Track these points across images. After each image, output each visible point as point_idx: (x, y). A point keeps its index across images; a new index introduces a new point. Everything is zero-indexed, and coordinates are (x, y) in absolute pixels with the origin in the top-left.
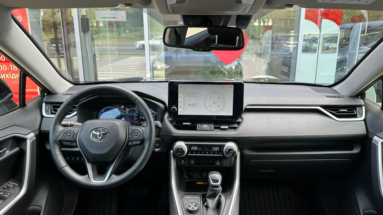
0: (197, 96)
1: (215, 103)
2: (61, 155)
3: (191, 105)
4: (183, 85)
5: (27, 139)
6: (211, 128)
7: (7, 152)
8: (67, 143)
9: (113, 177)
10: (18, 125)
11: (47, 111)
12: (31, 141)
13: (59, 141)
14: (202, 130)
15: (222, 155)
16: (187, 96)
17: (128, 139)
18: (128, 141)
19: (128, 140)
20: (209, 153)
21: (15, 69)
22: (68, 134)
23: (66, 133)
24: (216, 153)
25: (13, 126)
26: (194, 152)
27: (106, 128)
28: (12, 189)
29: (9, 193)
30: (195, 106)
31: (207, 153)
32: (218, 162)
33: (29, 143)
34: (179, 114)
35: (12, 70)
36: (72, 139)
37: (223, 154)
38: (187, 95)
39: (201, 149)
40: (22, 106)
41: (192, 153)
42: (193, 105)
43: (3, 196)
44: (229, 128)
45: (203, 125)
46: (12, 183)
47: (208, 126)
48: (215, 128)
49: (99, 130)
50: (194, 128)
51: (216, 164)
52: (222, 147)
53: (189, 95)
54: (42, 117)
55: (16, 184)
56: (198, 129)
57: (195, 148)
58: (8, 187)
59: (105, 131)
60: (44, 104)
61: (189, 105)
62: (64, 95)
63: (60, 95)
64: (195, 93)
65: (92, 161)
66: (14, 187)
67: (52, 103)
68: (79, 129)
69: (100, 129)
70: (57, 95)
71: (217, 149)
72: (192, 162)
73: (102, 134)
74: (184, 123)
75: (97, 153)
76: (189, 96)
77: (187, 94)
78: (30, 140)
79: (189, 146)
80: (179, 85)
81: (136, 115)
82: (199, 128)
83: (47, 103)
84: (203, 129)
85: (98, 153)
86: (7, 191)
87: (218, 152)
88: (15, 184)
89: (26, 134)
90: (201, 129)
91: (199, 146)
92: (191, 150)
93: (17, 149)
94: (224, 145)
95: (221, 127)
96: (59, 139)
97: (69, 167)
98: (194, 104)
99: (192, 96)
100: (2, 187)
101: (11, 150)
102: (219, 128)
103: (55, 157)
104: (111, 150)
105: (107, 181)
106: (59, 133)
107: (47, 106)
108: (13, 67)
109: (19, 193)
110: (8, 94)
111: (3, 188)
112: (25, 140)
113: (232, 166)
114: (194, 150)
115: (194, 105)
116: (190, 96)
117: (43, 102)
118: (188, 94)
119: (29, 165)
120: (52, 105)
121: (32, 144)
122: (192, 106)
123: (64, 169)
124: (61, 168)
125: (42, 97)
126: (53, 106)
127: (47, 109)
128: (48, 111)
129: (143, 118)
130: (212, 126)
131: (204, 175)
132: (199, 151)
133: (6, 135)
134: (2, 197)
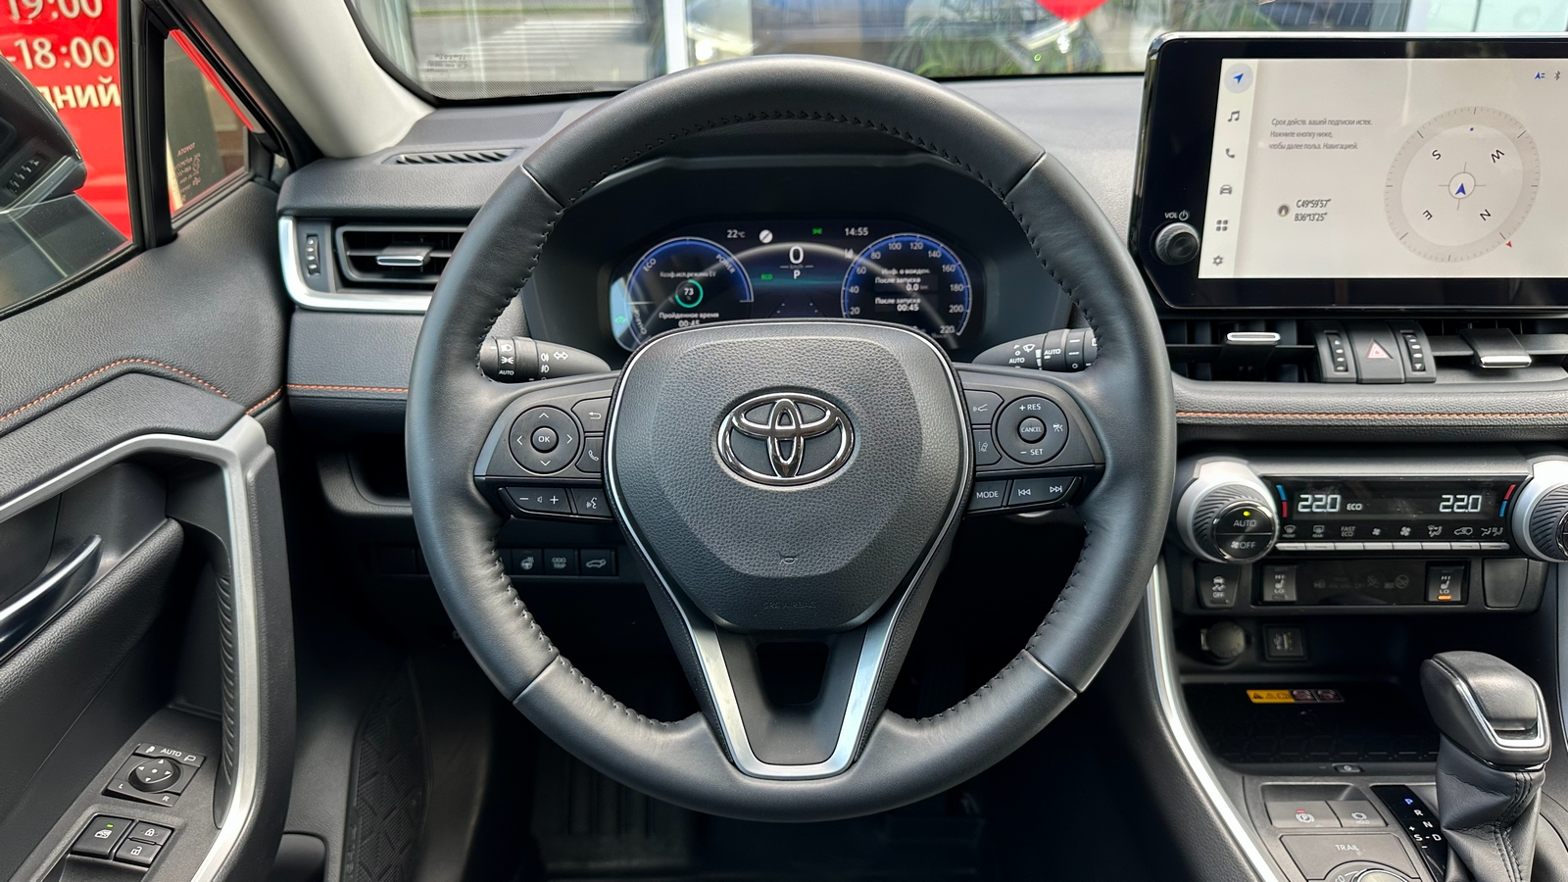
0: (1349, 146)
1: (1462, 190)
2: (504, 588)
3: (1294, 210)
4: (1253, 63)
5: (225, 464)
6: (1418, 366)
7: (107, 560)
8: (540, 500)
9: (887, 735)
10: (154, 369)
11: (313, 267)
12: (250, 475)
13: (477, 484)
14: (1359, 381)
15: (1503, 545)
16: (1273, 146)
17: (975, 465)
18: (977, 481)
19: (975, 471)
20: (1419, 534)
21: (45, 59)
22: (545, 436)
23: (528, 425)
24: (1464, 530)
25: (122, 379)
26: (1319, 531)
27: (823, 388)
28: (166, 798)
29: (150, 832)
30: (1322, 216)
31: (1406, 531)
32: (1443, 586)
33: (236, 486)
34: (1207, 271)
35: (29, 65)
36: (570, 472)
37: (1509, 535)
38: (1276, 141)
39: (1359, 507)
40: (153, 243)
41: (1304, 535)
42: (1309, 210)
43: (116, 859)
44: (1542, 362)
45: (1361, 348)
46: (159, 745)
47: (1393, 349)
48: (1443, 363)
49: (772, 402)
50: (1308, 370)
51: (1432, 598)
52: (1505, 491)
53: (1286, 141)
54: (288, 307)
55: (186, 752)
56: (1328, 369)
57: (1324, 503)
58: (135, 780)
59: (818, 413)
60: (286, 226)
61: (1284, 209)
62: (399, 162)
63: (378, 161)
64: (1337, 123)
65: (724, 622)
66: (176, 776)
67: (336, 218)
68: (613, 398)
69: (784, 398)
70: (358, 167)
71: (1469, 505)
72: (1278, 586)
73: (798, 433)
74: (1233, 337)
75: (777, 574)
76: (1290, 147)
77: (1275, 134)
78: (244, 467)
79: (1287, 492)
80: (1228, 64)
81: (852, 290)
82: (1341, 364)
83: (302, 218)
84: (1365, 376)
85: (786, 569)
86: (138, 812)
87: (1476, 528)
88: (176, 754)
89: (212, 429)
90: (1352, 374)
91: (1345, 487)
92: (1295, 517)
93: (167, 533)
94: (1520, 483)
95: (1483, 360)
96: (482, 470)
97: (568, 671)
98: (1315, 203)
99: (1308, 146)
100: (98, 783)
101: (127, 540)
102: (1470, 365)
103: (462, 603)
104: (876, 548)
105: (853, 762)
106: (474, 430)
107: (309, 236)
108: (32, 53)
109: (217, 827)
110: (47, 163)
111: (107, 793)
112: (208, 470)
113: (1532, 606)
114: (1317, 517)
115: (1319, 210)
116: (1299, 146)
117: (281, 214)
118: (1280, 129)
119: (259, 637)
120: (340, 231)
121: (256, 493)
122: (1303, 218)
123: (538, 688)
124: (517, 680)
125: (257, 179)
126: (346, 235)
127: (311, 254)
128: (317, 270)
129: (896, 305)
130: (1425, 350)
131: (1282, 644)
132: (1348, 523)
133: (90, 447)
134: (111, 862)
